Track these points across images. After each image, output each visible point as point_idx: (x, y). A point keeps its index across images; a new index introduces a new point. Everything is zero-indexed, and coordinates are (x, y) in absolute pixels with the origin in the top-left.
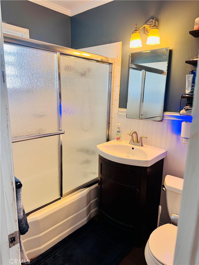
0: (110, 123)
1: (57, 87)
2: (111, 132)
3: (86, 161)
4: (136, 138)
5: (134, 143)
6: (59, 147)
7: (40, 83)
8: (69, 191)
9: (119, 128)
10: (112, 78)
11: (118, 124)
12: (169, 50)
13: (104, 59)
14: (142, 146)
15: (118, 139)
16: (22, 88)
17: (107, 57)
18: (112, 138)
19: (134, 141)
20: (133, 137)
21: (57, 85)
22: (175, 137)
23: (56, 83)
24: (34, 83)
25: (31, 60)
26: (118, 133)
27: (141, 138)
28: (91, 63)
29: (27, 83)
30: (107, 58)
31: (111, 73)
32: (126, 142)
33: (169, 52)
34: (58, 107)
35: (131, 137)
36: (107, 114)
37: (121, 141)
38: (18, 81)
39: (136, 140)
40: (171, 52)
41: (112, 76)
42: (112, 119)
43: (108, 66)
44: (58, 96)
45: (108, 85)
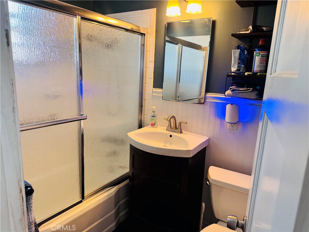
0: (142, 106)
1: (77, 60)
2: (144, 117)
3: (113, 153)
4: (174, 124)
5: (172, 130)
6: (79, 137)
7: (55, 54)
8: (93, 192)
9: (154, 112)
10: (145, 52)
11: (152, 107)
12: (212, 20)
13: (135, 28)
14: (181, 132)
15: (153, 125)
16: (31, 60)
17: (138, 25)
18: (145, 124)
19: (172, 127)
20: (171, 122)
21: (77, 57)
22: (218, 121)
23: (75, 55)
24: (47, 53)
25: (42, 23)
26: (152, 118)
27: (180, 124)
28: (119, 32)
29: (38, 53)
30: (138, 27)
31: (144, 45)
32: (162, 129)
33: (211, 23)
34: (77, 85)
35: (169, 123)
36: (139, 95)
37: (156, 128)
38: (24, 50)
39: (174, 126)
40: (214, 23)
41: (145, 50)
42: (145, 101)
43: (140, 37)
44: (79, 71)
45: (139, 60)
